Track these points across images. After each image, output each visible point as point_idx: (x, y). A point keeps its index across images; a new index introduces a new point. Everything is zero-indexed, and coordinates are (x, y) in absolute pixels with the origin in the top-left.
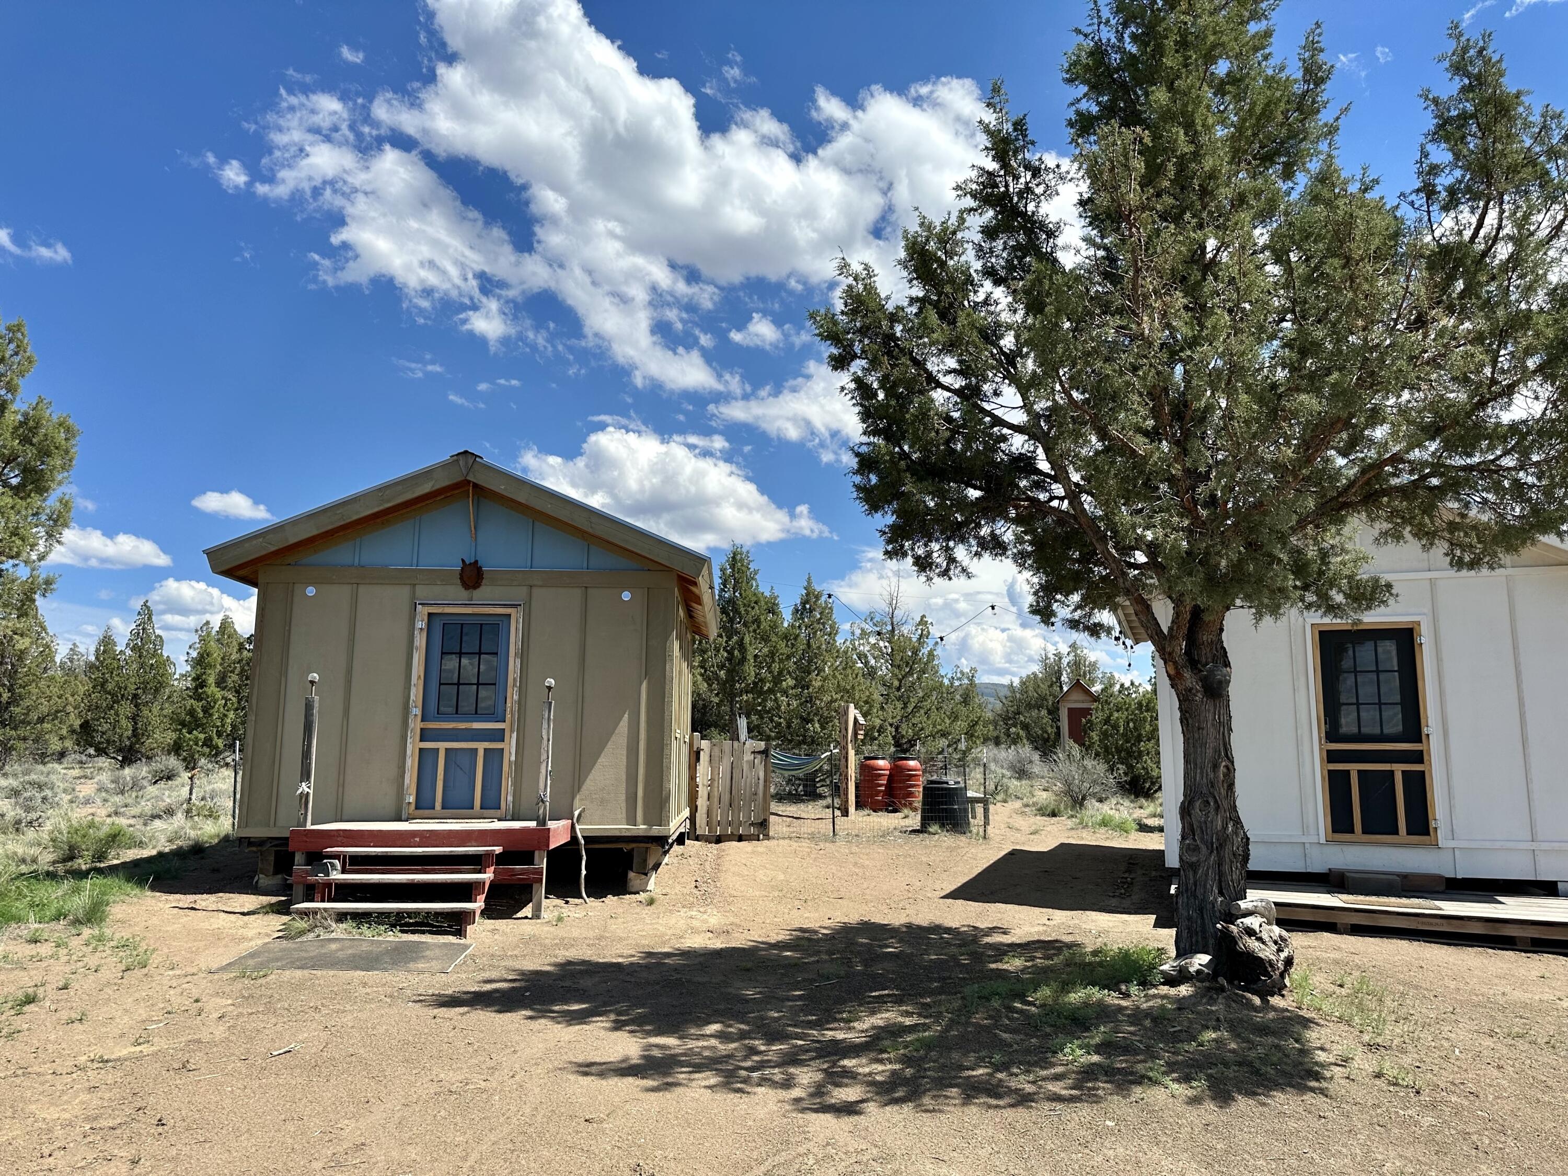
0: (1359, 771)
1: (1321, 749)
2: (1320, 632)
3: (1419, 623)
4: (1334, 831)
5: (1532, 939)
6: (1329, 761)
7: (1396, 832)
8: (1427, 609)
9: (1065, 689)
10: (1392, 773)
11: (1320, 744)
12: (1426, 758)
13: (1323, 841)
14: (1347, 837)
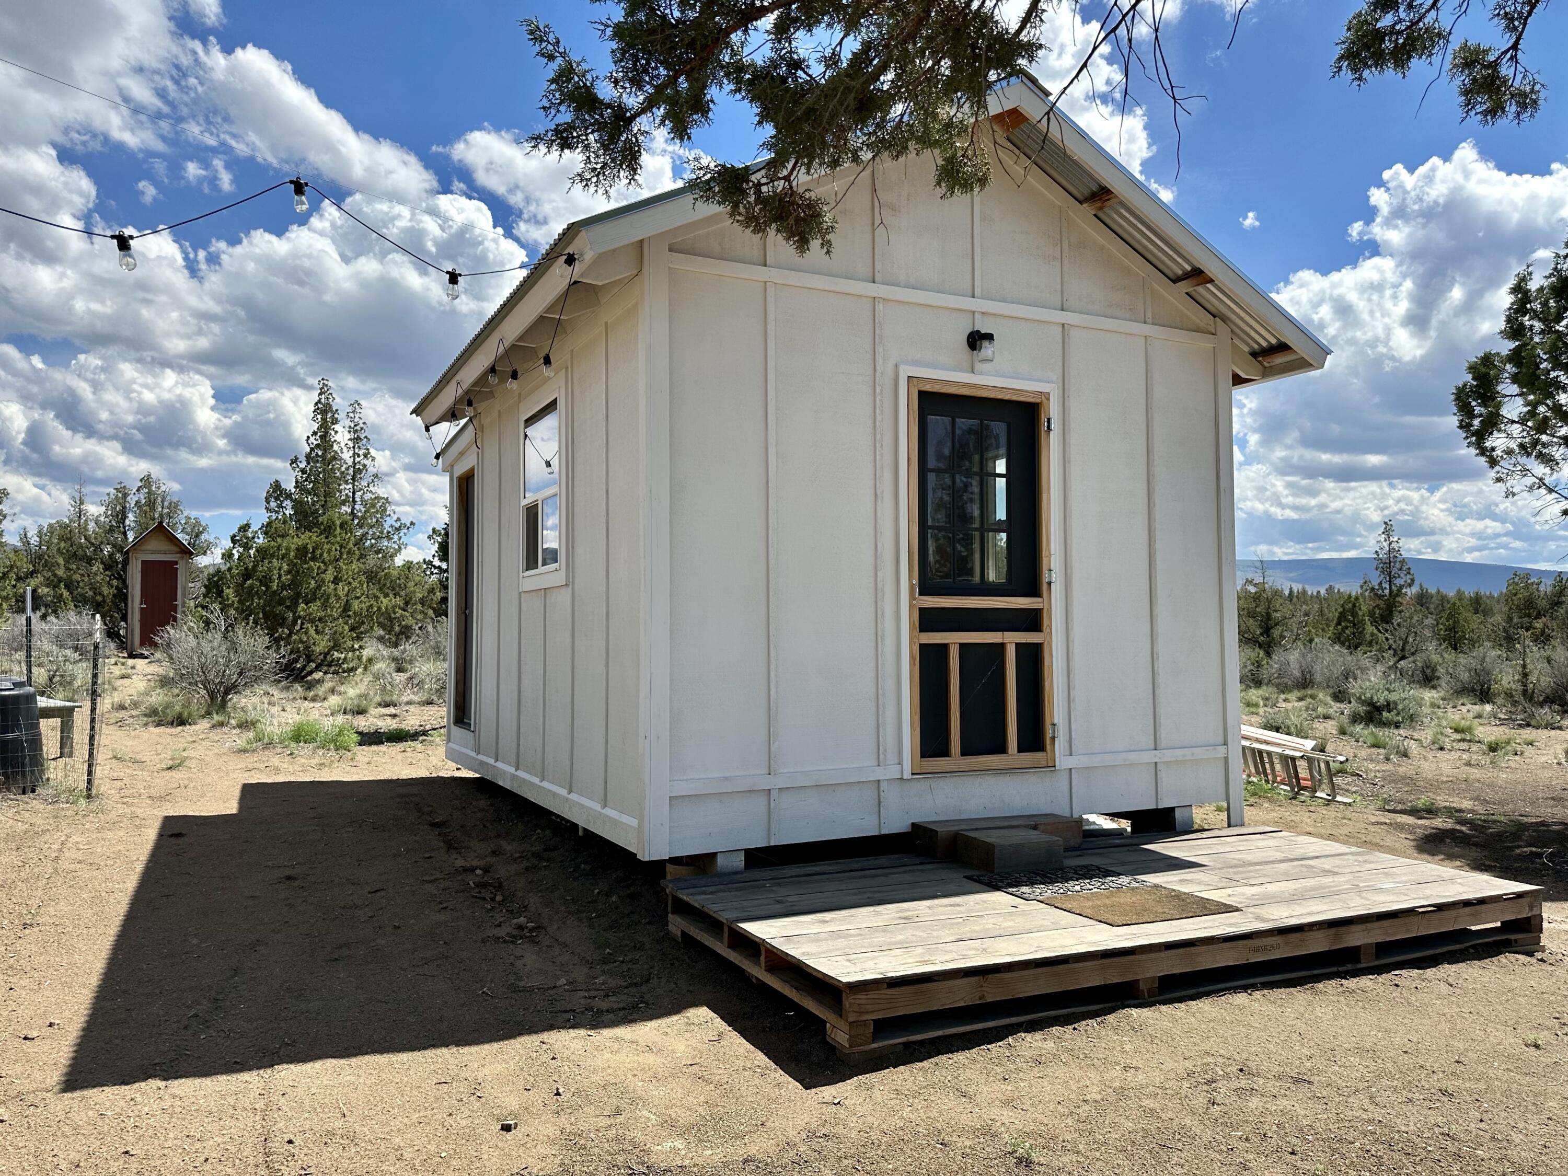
0: (962, 645)
1: (911, 606)
2: (921, 394)
3: (1047, 396)
4: (923, 755)
5: (1377, 944)
6: (923, 629)
7: (1001, 749)
8: (1055, 375)
9: (131, 536)
10: (1002, 646)
11: (912, 597)
12: (1046, 622)
13: (907, 775)
14: (940, 763)
